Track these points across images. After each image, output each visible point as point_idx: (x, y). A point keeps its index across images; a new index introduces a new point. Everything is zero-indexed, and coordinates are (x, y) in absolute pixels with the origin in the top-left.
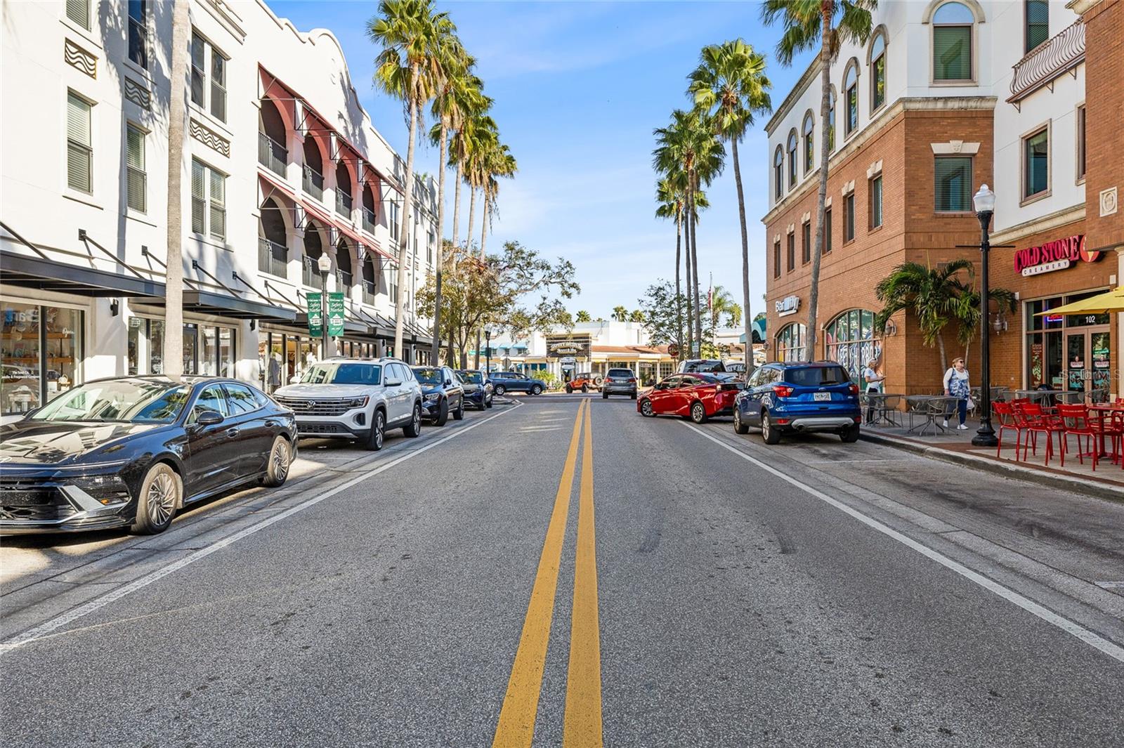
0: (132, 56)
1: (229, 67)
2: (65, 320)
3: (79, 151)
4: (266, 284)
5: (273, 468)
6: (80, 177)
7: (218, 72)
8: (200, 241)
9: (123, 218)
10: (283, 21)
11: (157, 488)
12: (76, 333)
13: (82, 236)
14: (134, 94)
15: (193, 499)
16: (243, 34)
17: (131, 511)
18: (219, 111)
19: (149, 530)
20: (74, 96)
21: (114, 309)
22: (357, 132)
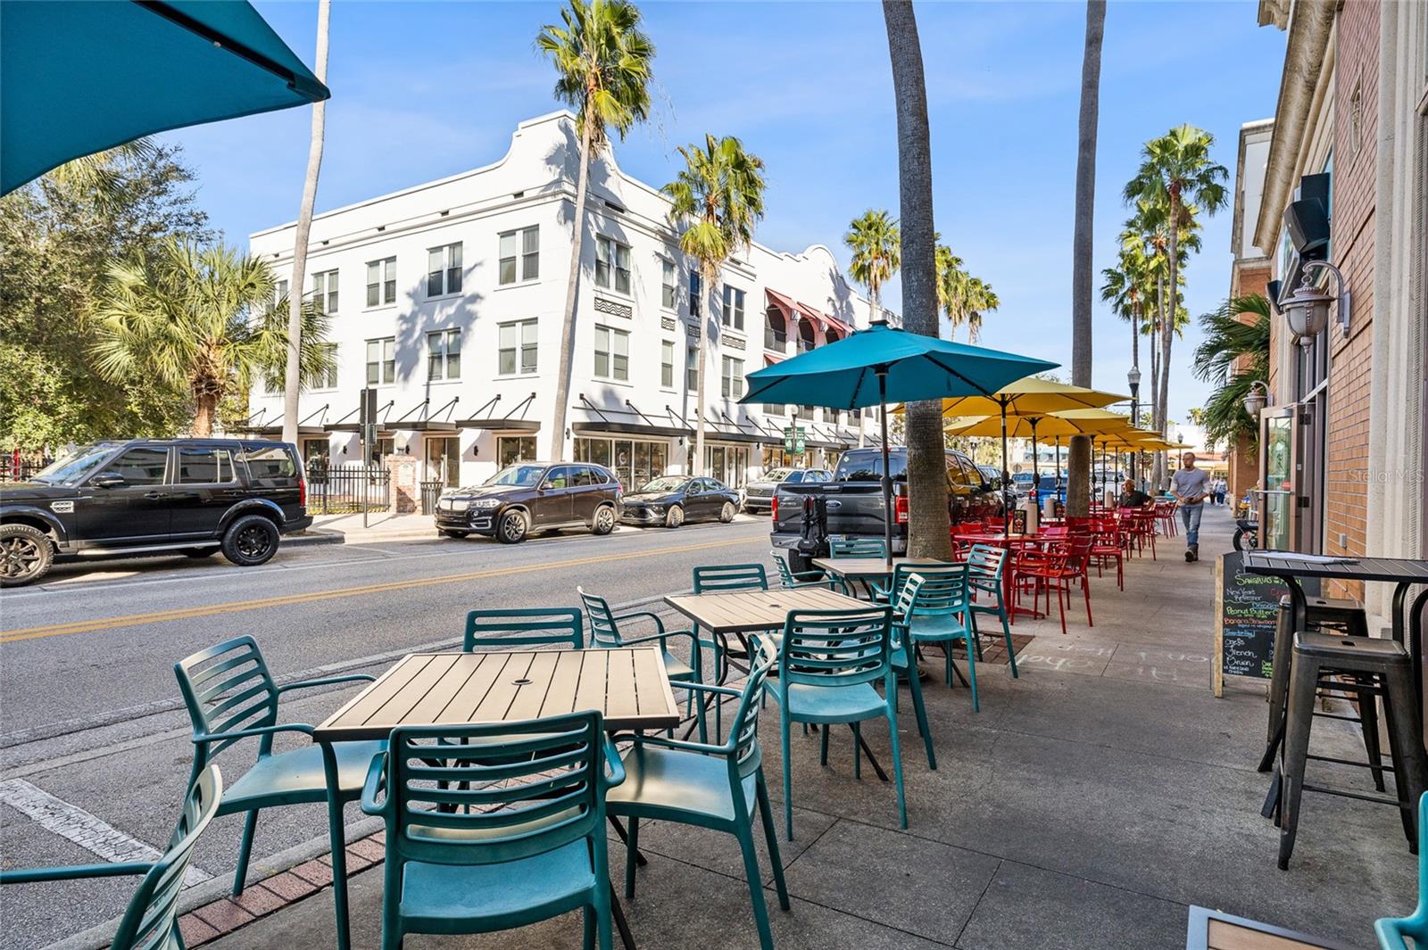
0: (692, 313)
1: (746, 297)
2: (660, 448)
3: (667, 367)
4: (768, 421)
5: (724, 515)
6: (667, 380)
7: (740, 304)
8: (727, 402)
9: (686, 396)
10: (782, 255)
11: (674, 514)
12: (664, 454)
13: (667, 408)
14: (693, 332)
15: (688, 520)
16: (755, 276)
17: (665, 519)
18: (739, 325)
19: (671, 526)
20: (665, 342)
21: (681, 442)
22: (844, 305)
